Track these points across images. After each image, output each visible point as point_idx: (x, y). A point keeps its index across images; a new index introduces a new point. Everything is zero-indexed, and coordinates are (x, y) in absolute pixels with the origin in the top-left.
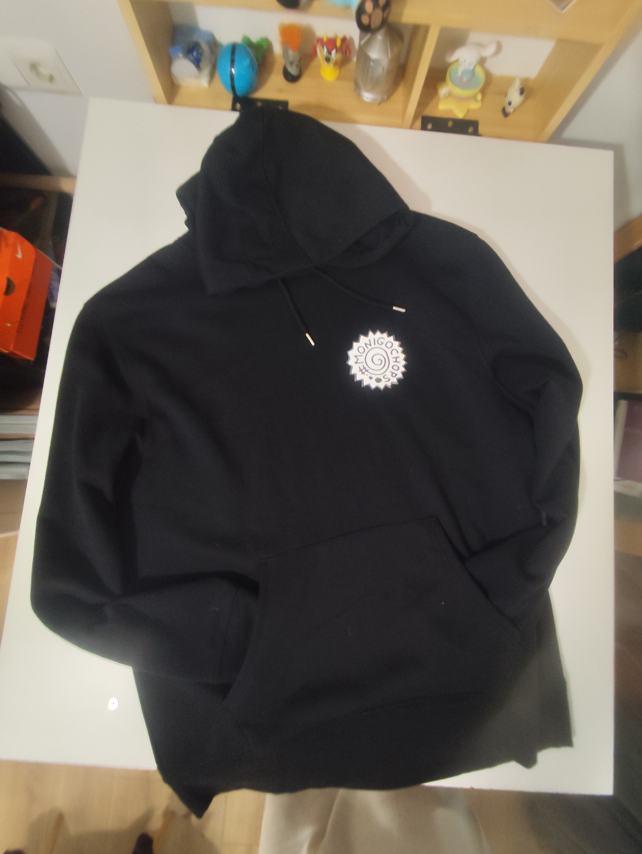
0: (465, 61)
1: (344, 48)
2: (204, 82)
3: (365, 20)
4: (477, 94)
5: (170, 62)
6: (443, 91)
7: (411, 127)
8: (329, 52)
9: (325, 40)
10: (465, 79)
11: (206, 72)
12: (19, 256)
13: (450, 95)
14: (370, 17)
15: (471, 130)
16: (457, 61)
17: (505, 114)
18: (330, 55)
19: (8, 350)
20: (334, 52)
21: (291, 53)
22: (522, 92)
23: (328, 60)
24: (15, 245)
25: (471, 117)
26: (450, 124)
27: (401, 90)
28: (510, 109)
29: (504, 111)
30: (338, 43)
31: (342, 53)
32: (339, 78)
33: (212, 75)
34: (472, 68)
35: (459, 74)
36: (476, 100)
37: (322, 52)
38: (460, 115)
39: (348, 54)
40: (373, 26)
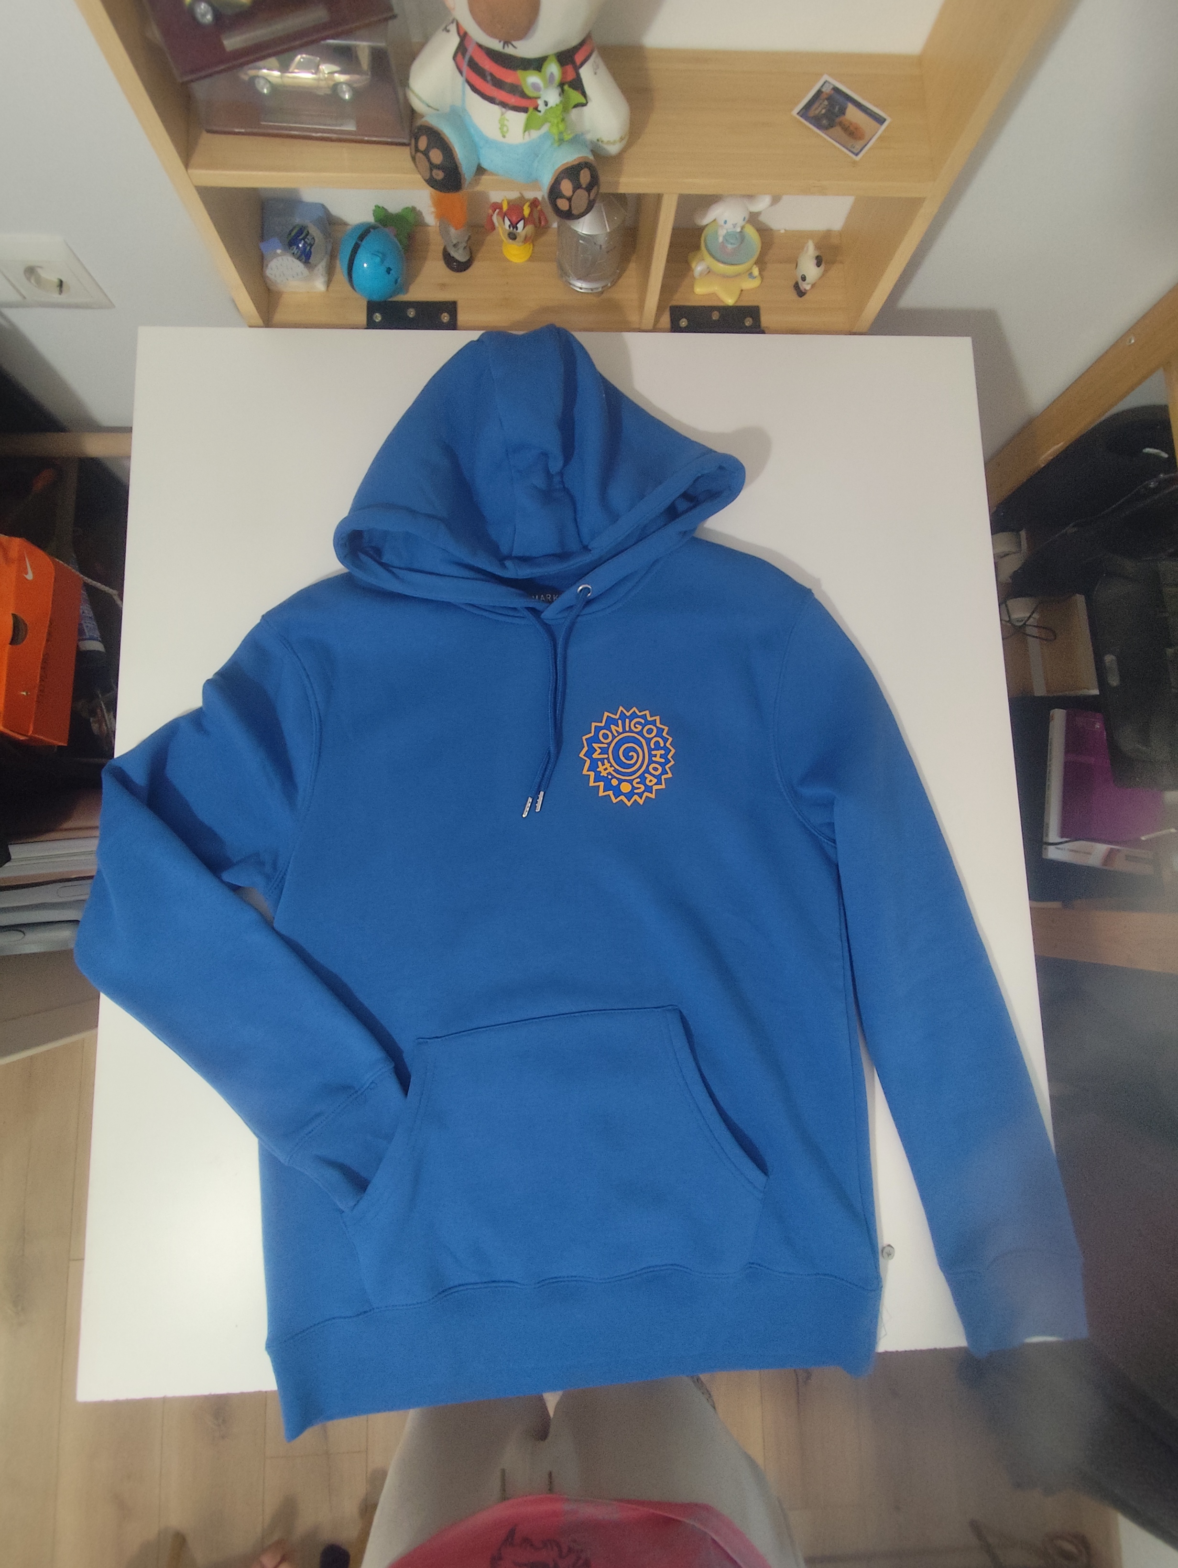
0: (725, 222)
1: (536, 215)
2: (319, 285)
3: (563, 204)
4: (752, 266)
5: (262, 262)
6: (698, 268)
7: (655, 329)
8: (514, 226)
9: (505, 207)
10: (730, 247)
11: (321, 268)
12: (30, 576)
13: (709, 271)
14: (569, 199)
15: (748, 322)
16: (715, 220)
17: (801, 293)
18: (515, 230)
19: (27, 736)
20: (520, 225)
21: (453, 231)
22: (819, 261)
23: (513, 237)
24: (21, 559)
25: (746, 302)
26: (715, 316)
27: (633, 268)
28: (805, 286)
29: (796, 286)
30: (526, 211)
31: (534, 224)
32: (532, 259)
33: (330, 272)
34: (739, 230)
35: (721, 239)
36: (751, 275)
37: (503, 226)
38: (730, 301)
39: (543, 223)
40: (575, 212)
